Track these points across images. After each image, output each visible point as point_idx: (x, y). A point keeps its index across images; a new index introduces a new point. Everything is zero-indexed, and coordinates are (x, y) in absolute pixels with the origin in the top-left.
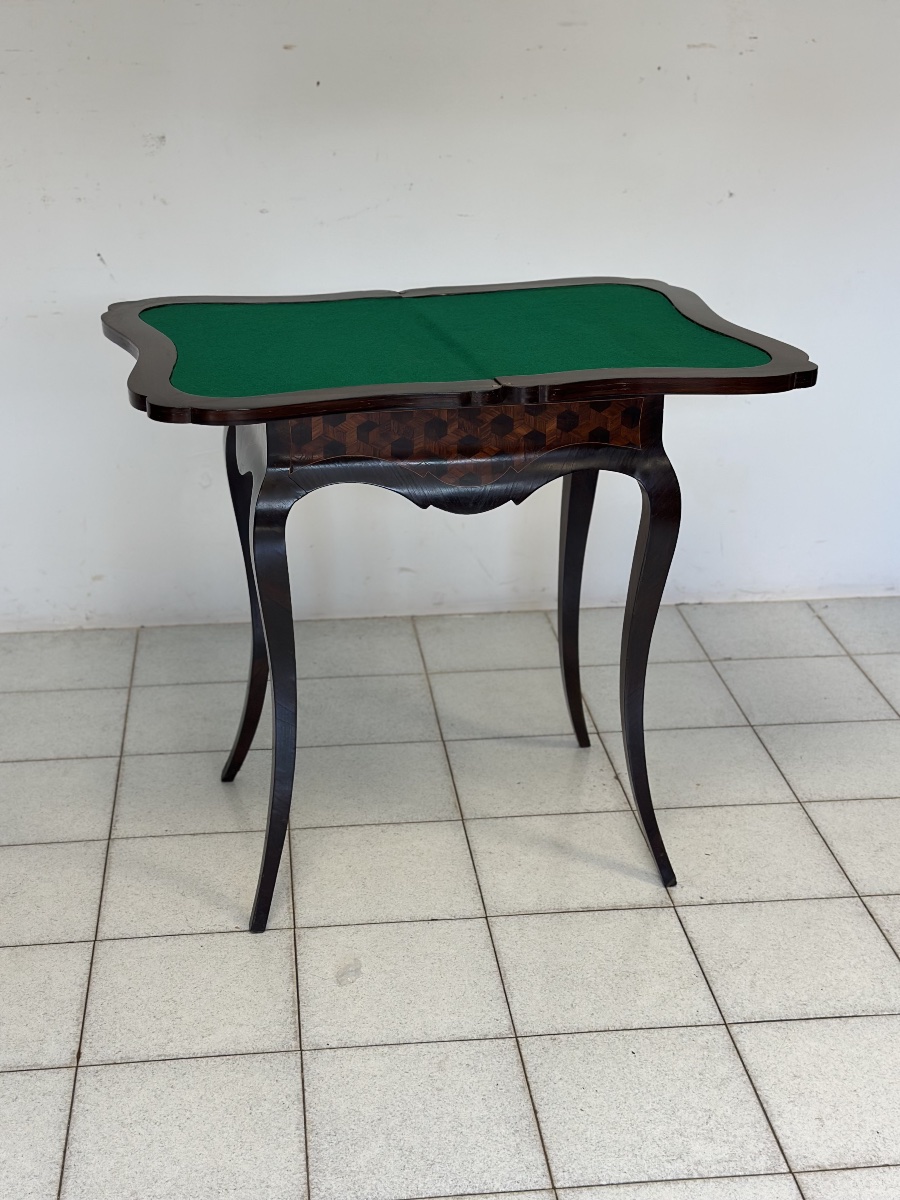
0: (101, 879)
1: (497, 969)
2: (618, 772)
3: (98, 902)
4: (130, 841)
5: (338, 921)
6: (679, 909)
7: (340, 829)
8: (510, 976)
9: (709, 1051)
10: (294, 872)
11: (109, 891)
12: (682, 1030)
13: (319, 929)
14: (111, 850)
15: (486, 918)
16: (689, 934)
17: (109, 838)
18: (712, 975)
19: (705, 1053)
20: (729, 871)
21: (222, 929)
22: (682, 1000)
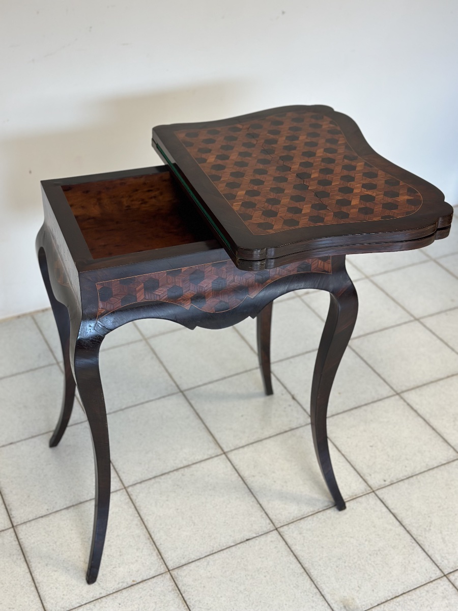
0: (25, 563)
1: (303, 570)
2: (293, 393)
3: (33, 584)
4: (28, 524)
5: (193, 557)
6: (377, 492)
7: (157, 479)
8: (314, 573)
9: (448, 599)
10: (146, 523)
11: (35, 572)
12: (426, 588)
13: (185, 567)
14: (20, 536)
15: (276, 529)
16: (392, 511)
17: (13, 526)
18: (419, 539)
19: (447, 601)
20: (389, 456)
21: (125, 585)
22: (414, 563)
